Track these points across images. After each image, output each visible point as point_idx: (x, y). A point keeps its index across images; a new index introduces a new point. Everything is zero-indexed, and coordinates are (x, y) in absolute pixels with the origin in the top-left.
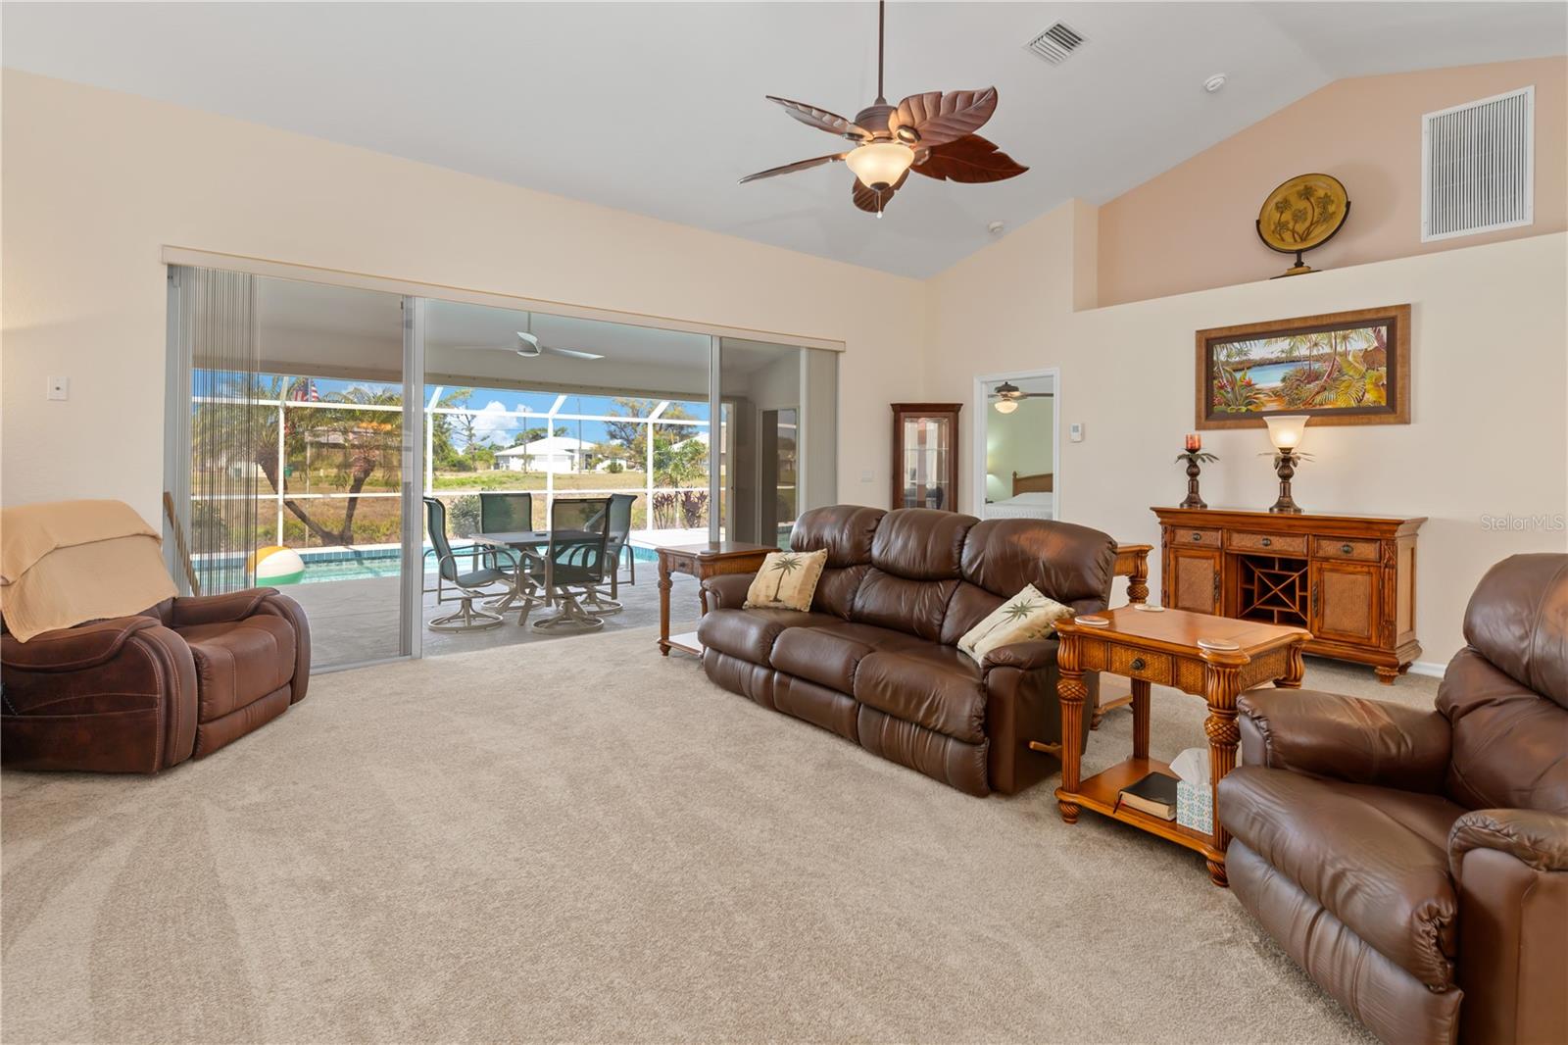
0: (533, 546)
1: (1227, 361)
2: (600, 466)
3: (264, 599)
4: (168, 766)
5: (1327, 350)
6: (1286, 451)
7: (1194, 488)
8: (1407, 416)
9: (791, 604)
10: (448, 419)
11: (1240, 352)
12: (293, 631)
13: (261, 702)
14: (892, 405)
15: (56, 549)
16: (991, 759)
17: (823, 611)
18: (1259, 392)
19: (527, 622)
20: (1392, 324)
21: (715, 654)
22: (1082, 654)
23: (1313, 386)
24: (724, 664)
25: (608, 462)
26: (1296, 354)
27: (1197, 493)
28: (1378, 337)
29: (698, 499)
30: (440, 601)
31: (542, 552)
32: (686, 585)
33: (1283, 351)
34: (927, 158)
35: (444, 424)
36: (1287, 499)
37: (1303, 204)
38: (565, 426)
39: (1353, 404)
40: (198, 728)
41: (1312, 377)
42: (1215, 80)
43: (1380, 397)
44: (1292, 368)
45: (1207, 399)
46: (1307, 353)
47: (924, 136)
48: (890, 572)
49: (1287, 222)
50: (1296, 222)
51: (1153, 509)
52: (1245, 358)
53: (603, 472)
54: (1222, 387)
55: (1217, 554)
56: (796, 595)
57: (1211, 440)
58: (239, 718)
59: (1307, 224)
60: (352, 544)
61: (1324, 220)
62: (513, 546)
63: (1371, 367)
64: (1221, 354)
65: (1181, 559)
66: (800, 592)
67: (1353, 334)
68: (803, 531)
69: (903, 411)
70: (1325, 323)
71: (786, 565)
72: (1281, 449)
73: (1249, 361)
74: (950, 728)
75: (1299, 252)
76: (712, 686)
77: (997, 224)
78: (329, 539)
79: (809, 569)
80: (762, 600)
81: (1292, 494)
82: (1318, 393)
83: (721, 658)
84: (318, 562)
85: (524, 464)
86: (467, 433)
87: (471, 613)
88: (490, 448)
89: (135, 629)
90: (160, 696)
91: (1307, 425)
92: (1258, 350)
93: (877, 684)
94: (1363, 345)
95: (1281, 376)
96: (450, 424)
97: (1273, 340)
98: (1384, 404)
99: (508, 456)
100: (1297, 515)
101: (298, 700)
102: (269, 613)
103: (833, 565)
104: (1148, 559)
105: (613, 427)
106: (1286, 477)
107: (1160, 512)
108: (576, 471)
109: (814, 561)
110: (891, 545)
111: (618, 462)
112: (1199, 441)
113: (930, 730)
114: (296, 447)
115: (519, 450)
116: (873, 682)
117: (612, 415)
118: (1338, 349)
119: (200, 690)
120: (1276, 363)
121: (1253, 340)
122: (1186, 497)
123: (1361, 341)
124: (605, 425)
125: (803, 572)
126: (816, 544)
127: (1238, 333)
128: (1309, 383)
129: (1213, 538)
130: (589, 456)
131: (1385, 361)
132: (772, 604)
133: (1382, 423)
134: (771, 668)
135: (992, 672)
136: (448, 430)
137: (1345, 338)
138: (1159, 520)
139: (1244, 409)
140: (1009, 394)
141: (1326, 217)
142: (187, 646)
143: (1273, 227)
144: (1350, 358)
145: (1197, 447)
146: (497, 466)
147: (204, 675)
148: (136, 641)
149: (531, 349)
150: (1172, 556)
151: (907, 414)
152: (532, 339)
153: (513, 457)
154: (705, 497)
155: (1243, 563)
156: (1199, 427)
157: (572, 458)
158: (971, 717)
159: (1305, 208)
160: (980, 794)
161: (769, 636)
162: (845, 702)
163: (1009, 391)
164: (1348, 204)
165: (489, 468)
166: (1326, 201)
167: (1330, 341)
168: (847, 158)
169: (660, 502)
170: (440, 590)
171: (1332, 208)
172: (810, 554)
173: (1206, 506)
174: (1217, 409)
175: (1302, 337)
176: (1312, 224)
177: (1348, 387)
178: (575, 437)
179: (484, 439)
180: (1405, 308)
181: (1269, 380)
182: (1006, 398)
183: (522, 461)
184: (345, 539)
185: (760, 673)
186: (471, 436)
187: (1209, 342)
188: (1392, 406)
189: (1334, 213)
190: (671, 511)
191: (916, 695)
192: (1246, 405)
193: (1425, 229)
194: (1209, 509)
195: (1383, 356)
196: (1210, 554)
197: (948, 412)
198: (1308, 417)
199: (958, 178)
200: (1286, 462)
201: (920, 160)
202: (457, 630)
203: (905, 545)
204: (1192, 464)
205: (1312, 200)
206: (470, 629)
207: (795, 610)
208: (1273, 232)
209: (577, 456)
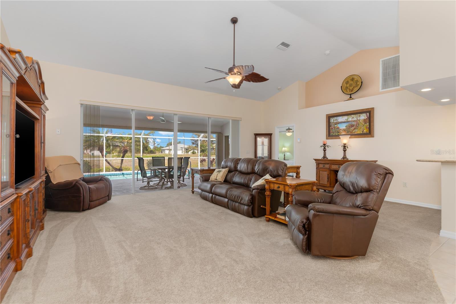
0: (165, 169)
1: (333, 122)
2: (190, 152)
3: (102, 177)
4: (84, 210)
5: (356, 119)
6: (345, 144)
7: (325, 154)
8: (373, 135)
9: (219, 180)
10: (149, 139)
11: (336, 120)
12: (108, 184)
13: (102, 199)
14: (254, 134)
15: (60, 165)
16: (253, 210)
17: (226, 181)
18: (340, 130)
19: (163, 188)
20: (370, 112)
21: (202, 191)
22: (270, 186)
23: (352, 128)
24: (203, 194)
25: (192, 151)
26: (349, 120)
27: (325, 155)
28: (367, 116)
29: (212, 160)
30: (143, 182)
31: (167, 170)
32: (197, 176)
33: (346, 120)
34: (245, 78)
35: (147, 140)
36: (345, 156)
37: (352, 82)
38: (180, 141)
39: (361, 132)
40: (89, 203)
41: (352, 126)
42: (328, 52)
43: (367, 131)
44: (348, 124)
45: (329, 132)
46: (351, 120)
47: (242, 74)
48: (242, 173)
49: (348, 87)
50: (350, 87)
51: (314, 159)
52: (337, 121)
53: (191, 154)
54: (332, 129)
55: (328, 170)
56: (220, 178)
57: (329, 142)
58: (97, 202)
59: (353, 87)
60: (122, 171)
61: (357, 86)
62: (159, 169)
63: (365, 123)
64: (332, 120)
65: (320, 172)
66: (221, 177)
67: (361, 115)
68: (224, 163)
69: (257, 135)
70: (355, 112)
71: (219, 172)
72: (344, 144)
73: (338, 122)
74: (244, 203)
75: (351, 94)
76: (201, 199)
77: (279, 87)
78: (116, 170)
79: (224, 172)
80: (213, 180)
81: (346, 155)
82: (353, 130)
83: (203, 192)
84: (114, 175)
85: (169, 152)
86: (153, 143)
87: (150, 185)
88: (160, 147)
89: (77, 181)
90: (82, 195)
91: (350, 138)
92: (341, 119)
93: (232, 195)
94: (364, 118)
95: (345, 126)
96: (149, 141)
97: (344, 117)
98: (368, 132)
99: (165, 149)
100: (347, 160)
101: (109, 200)
102: (103, 180)
103: (230, 171)
104: (300, 169)
105: (193, 141)
106: (345, 151)
107: (315, 160)
108: (183, 154)
109: (226, 170)
110: (242, 167)
111: (195, 151)
112: (326, 142)
113: (242, 204)
114: (108, 146)
115: (168, 148)
116: (231, 195)
117: (193, 138)
118: (358, 119)
119: (90, 195)
120: (344, 122)
121: (338, 117)
122: (323, 156)
123: (363, 117)
124: (191, 141)
125: (222, 173)
126: (226, 167)
127: (335, 115)
128: (352, 127)
129: (327, 166)
130: (187, 149)
131: (368, 122)
132: (215, 180)
133: (367, 137)
134: (213, 194)
135: (254, 191)
136: (148, 142)
137: (359, 116)
138: (315, 162)
139: (337, 134)
140: (289, 131)
141: (357, 85)
142: (87, 186)
143: (345, 88)
144: (361, 121)
145: (325, 144)
146: (162, 152)
147: (90, 192)
148: (77, 184)
149: (163, 121)
150: (318, 171)
151: (258, 136)
152: (163, 119)
153: (166, 150)
154: (214, 159)
155: (335, 172)
156: (327, 139)
157: (182, 150)
158: (248, 200)
159: (352, 83)
160: (251, 217)
161: (212, 186)
162: (226, 200)
163: (290, 130)
164: (362, 82)
165: (160, 153)
166: (357, 81)
167: (356, 117)
168: (227, 78)
169: (202, 161)
170: (143, 180)
171: (358, 83)
172: (225, 169)
173: (328, 158)
174: (331, 134)
175: (350, 116)
176: (354, 87)
177: (360, 128)
178: (183, 144)
179: (158, 145)
180: (373, 109)
181: (343, 127)
182: (289, 132)
183: (168, 151)
184: (120, 170)
185: (211, 195)
186: (154, 144)
187: (329, 117)
188: (369, 133)
189: (359, 84)
190: (205, 163)
191: (239, 197)
192: (338, 133)
193: (380, 88)
194: (329, 159)
195: (368, 121)
196: (326, 170)
197: (269, 135)
198: (350, 136)
199: (253, 82)
200: (345, 147)
201: (243, 78)
202: (146, 189)
203: (244, 166)
204: (325, 148)
205: (354, 81)
206: (149, 189)
207: (220, 182)
208: (345, 89)
209: (183, 149)
